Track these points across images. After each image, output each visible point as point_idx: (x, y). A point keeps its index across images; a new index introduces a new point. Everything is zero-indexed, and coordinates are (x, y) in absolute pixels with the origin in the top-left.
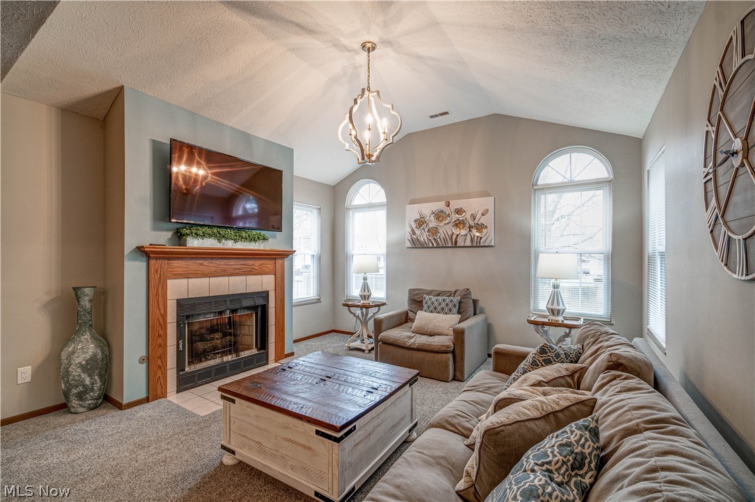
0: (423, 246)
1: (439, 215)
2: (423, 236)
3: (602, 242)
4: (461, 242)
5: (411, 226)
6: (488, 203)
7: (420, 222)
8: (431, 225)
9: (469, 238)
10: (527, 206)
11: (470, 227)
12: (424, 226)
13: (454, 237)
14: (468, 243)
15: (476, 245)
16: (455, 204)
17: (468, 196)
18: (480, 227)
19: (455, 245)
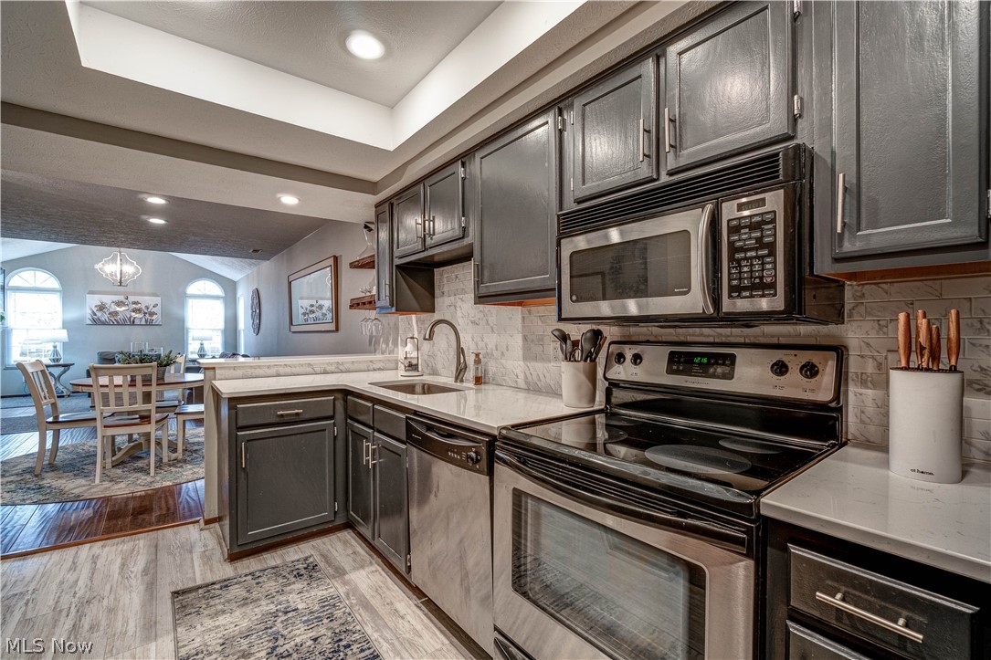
0: (104, 323)
1: (119, 304)
2: (105, 317)
3: (221, 325)
4: (137, 322)
5: (91, 309)
6: (158, 300)
7: (102, 308)
8: (111, 310)
9: (144, 320)
10: (182, 305)
11: (145, 313)
12: (105, 310)
13: (132, 319)
14: (143, 322)
15: (149, 324)
16: (132, 299)
17: (142, 294)
18: (152, 314)
19: (133, 323)
